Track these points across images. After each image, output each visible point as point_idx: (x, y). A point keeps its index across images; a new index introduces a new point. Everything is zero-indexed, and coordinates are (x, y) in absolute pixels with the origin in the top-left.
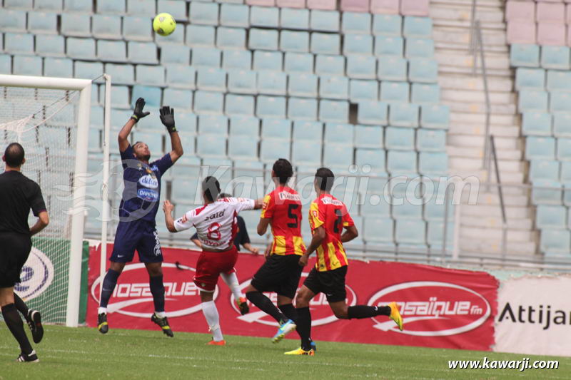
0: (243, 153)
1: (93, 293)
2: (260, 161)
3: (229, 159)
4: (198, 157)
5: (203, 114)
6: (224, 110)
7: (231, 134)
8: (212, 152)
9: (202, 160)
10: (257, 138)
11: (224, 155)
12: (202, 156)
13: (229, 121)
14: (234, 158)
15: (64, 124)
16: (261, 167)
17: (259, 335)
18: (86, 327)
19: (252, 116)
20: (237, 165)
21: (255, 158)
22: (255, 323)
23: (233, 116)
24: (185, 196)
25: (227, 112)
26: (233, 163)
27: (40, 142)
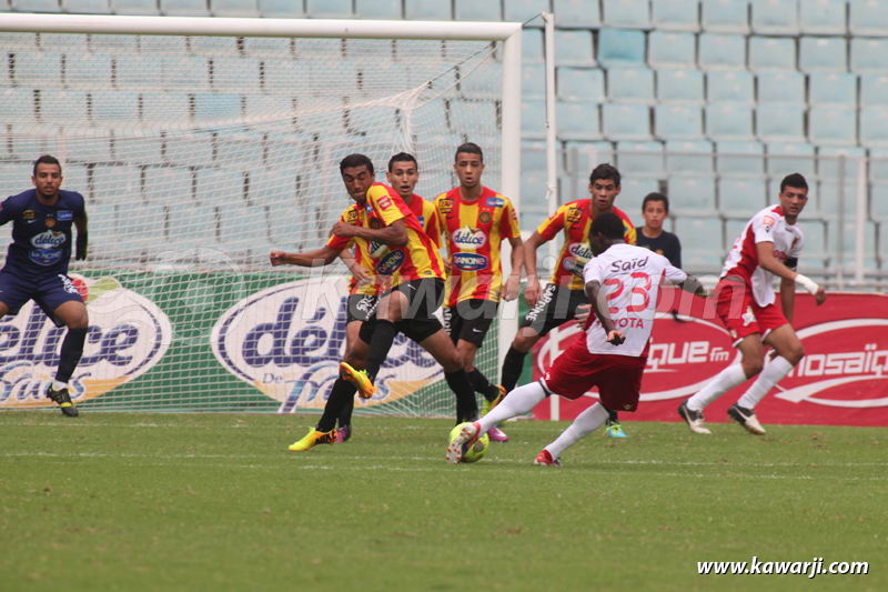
0: (779, 131)
1: (541, 365)
2: (808, 142)
3: (758, 140)
4: (708, 139)
5: (713, 70)
6: (747, 62)
7: (760, 99)
8: (730, 131)
9: (714, 145)
10: (802, 106)
11: (751, 136)
12: (715, 138)
13: (756, 80)
14: (766, 139)
15: (490, 95)
16: (809, 151)
17: (811, 421)
18: (529, 420)
19: (793, 70)
20: (771, 151)
21: (800, 137)
22: (804, 403)
23: (762, 72)
24: (690, 204)
25: (751, 66)
26: (765, 148)
27: (452, 127)
